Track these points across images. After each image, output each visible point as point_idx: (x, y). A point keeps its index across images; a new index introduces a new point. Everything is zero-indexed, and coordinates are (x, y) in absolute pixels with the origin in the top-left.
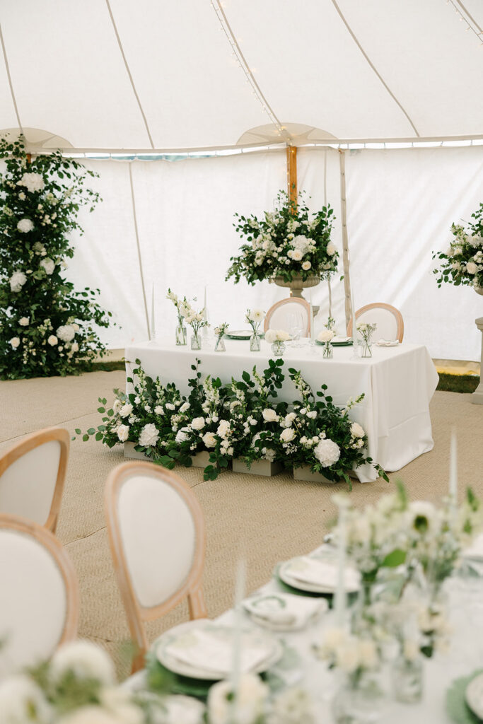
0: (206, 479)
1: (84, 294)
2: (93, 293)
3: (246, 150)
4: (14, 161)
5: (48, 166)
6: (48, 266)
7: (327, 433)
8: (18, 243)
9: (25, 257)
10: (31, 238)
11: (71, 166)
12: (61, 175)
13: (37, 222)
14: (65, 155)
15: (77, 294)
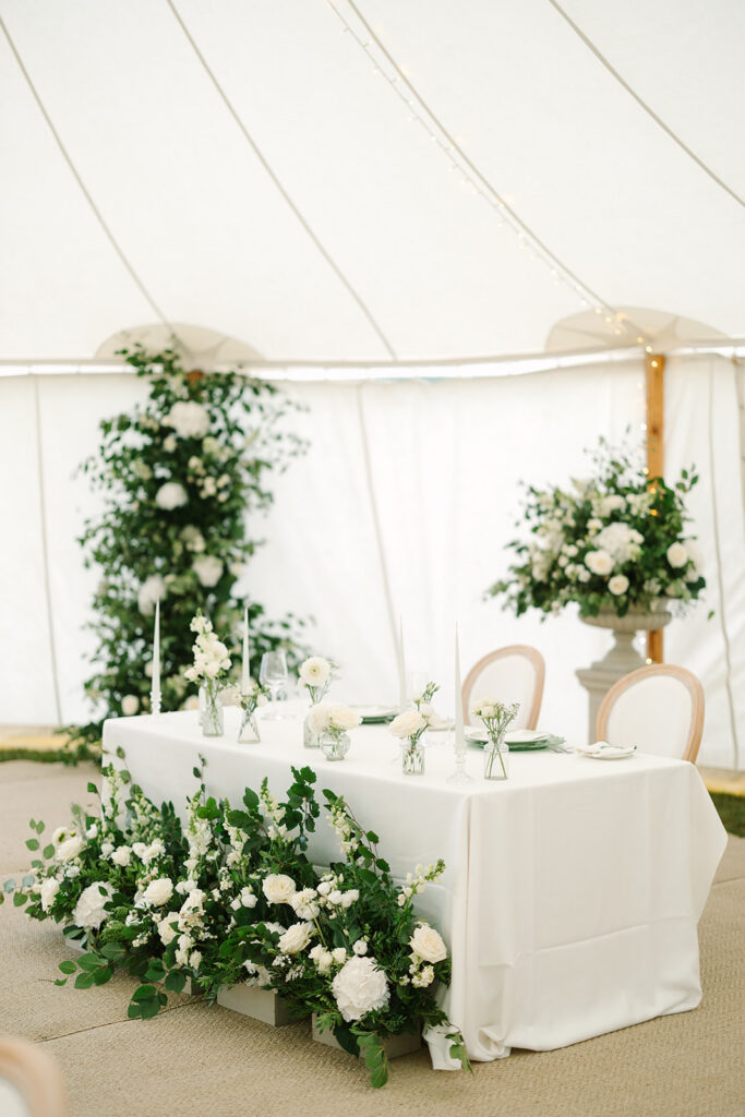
0: (133, 1014)
1: (286, 626)
2: (302, 623)
3: (566, 361)
4: (163, 382)
5: (226, 393)
6: (208, 571)
7: (369, 945)
8: (158, 527)
9: (166, 552)
10: (178, 517)
11: (265, 393)
12: (247, 408)
13: (193, 490)
14: (254, 373)
15: (271, 625)
